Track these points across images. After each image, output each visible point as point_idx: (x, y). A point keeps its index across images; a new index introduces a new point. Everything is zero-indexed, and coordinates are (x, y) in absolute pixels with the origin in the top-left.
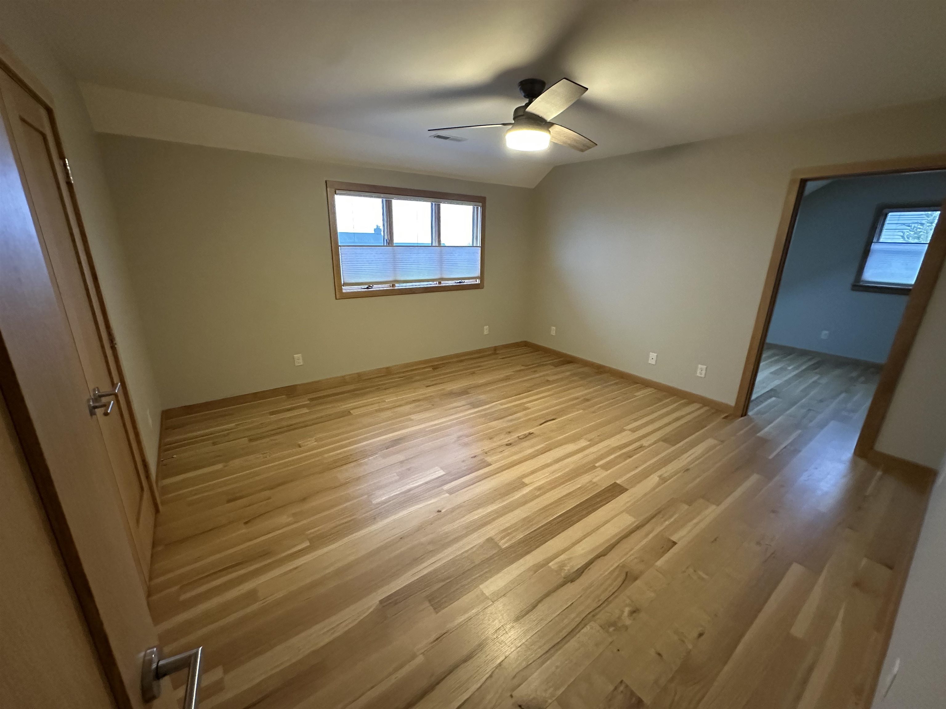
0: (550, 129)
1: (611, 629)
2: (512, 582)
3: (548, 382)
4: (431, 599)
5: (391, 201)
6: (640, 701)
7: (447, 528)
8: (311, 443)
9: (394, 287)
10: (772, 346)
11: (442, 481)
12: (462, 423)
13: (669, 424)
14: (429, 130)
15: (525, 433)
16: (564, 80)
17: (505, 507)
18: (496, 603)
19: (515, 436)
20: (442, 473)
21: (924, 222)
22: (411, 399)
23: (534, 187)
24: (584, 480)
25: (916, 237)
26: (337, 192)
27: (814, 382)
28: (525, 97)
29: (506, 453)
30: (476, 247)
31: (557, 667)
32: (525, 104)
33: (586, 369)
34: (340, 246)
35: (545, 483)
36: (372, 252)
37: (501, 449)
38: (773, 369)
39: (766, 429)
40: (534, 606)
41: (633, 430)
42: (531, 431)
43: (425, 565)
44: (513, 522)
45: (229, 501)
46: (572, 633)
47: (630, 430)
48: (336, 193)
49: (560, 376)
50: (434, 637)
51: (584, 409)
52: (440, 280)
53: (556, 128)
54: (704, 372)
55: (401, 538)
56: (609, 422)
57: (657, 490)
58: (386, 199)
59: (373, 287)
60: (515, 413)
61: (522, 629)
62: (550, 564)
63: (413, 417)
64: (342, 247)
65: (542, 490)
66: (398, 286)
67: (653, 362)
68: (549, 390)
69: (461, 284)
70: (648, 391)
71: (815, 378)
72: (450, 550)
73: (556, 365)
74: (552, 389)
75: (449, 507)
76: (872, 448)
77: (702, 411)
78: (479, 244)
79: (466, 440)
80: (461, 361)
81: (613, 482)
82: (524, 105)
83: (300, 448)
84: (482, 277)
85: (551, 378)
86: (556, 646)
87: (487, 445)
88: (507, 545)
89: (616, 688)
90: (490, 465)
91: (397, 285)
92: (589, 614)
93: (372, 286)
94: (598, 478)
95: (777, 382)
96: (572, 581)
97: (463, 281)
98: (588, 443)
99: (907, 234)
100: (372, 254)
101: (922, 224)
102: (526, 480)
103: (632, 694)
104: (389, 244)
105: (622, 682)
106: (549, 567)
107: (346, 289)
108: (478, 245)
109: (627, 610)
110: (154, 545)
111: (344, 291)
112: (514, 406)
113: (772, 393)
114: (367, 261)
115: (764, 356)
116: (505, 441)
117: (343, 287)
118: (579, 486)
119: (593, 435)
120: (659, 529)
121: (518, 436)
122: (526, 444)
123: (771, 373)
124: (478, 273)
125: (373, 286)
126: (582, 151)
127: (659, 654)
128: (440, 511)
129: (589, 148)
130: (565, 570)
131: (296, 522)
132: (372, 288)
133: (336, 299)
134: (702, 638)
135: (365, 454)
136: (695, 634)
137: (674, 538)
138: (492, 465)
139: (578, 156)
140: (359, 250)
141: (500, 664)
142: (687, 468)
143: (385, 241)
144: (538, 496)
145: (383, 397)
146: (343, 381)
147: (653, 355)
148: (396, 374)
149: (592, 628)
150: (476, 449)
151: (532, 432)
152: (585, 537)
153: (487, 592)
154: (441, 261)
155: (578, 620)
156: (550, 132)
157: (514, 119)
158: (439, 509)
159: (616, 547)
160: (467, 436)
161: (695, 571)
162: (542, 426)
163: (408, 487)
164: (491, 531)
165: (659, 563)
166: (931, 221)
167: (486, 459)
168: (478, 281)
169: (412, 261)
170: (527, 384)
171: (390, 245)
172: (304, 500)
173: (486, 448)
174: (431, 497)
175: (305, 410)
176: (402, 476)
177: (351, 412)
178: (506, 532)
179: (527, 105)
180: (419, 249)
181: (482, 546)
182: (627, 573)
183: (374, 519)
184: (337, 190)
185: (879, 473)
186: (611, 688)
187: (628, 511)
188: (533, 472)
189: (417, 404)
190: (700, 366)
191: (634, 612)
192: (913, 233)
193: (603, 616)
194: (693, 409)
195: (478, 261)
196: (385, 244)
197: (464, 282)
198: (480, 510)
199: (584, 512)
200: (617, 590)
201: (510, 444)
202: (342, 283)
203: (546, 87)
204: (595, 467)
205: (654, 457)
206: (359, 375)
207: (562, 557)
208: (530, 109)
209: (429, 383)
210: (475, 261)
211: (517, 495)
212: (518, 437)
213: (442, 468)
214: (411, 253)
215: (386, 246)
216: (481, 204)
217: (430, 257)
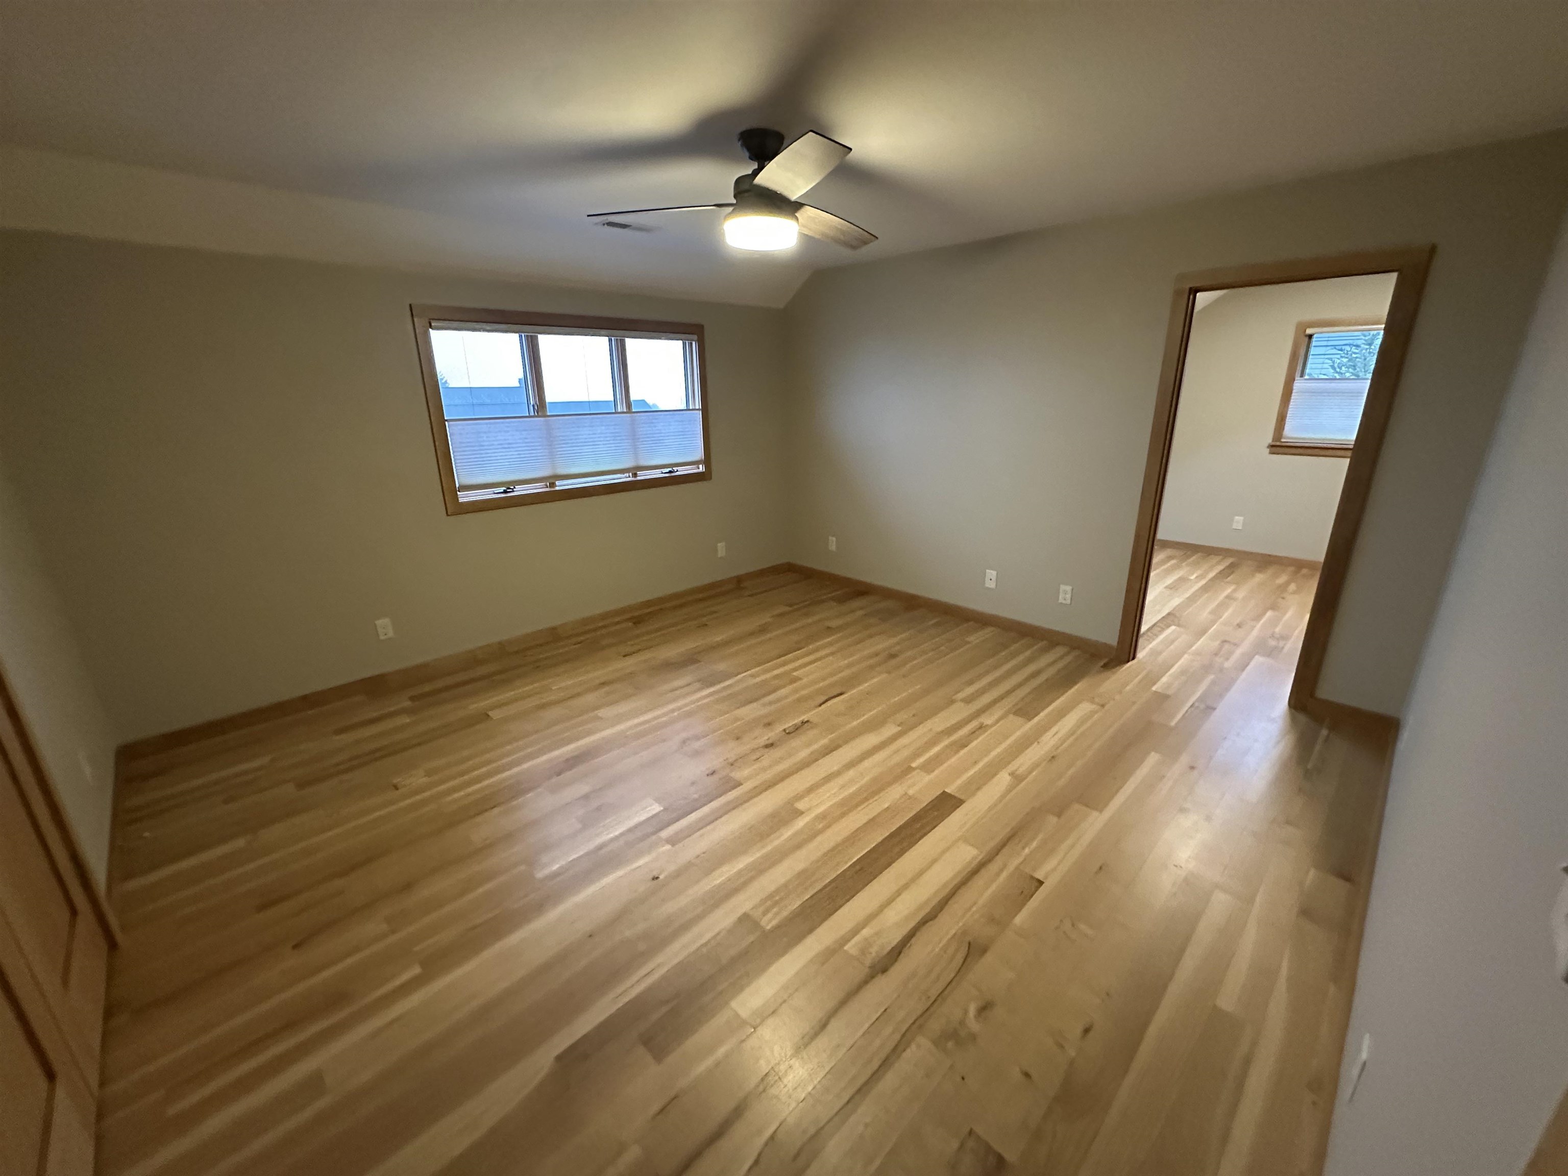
0: (797, 214)
1: (950, 1044)
2: (785, 987)
3: (830, 630)
4: (647, 1041)
5: (537, 337)
6: (1000, 1159)
7: (671, 907)
8: (418, 779)
9: (553, 487)
10: (1166, 544)
11: (658, 824)
12: (690, 714)
13: (1020, 685)
14: (588, 216)
15: (796, 721)
16: (811, 133)
17: (766, 857)
18: (760, 1031)
19: (779, 728)
20: (656, 808)
21: (1359, 342)
22: (597, 682)
23: (781, 306)
24: (894, 794)
25: (1351, 365)
26: (433, 324)
27: (1228, 597)
28: (751, 158)
29: (765, 762)
30: (692, 410)
31: (866, 1125)
32: (753, 171)
33: (889, 604)
34: (446, 420)
35: (831, 806)
36: (508, 429)
37: (758, 754)
38: (1169, 580)
39: (1164, 679)
40: (823, 1025)
41: (968, 700)
42: (805, 718)
43: (635, 978)
44: (782, 881)
45: (263, 907)
46: (886, 1063)
47: (963, 700)
48: (431, 326)
49: (848, 618)
50: (656, 1108)
51: (889, 672)
52: (634, 471)
53: (808, 213)
54: (1068, 596)
55: (590, 936)
56: (926, 692)
57: (1008, 797)
58: (526, 334)
59: (515, 490)
60: (774, 691)
61: (806, 1067)
62: (846, 948)
63: (601, 713)
64: (451, 423)
65: (827, 820)
66: (561, 485)
67: (992, 585)
68: (831, 644)
69: (673, 474)
70: (988, 632)
71: (1229, 591)
72: (676, 946)
73: (841, 600)
74: (837, 641)
75: (672, 868)
76: (1312, 695)
77: (1068, 659)
78: (698, 405)
79: (697, 745)
80: (681, 606)
81: (942, 791)
82: (750, 172)
83: (397, 792)
84: (707, 461)
85: (834, 623)
86: (862, 1091)
87: (733, 750)
88: (774, 923)
89: (962, 1146)
90: (740, 784)
91: (557, 483)
92: (914, 1023)
93: (512, 487)
94: (916, 788)
95: (1176, 601)
96: (884, 970)
97: (675, 469)
98: (900, 728)
99: (1338, 362)
100: (508, 432)
101: (1357, 346)
102: (800, 805)
103: (989, 1149)
104: (538, 413)
105: (971, 1132)
106: (846, 952)
107: (464, 497)
108: (697, 407)
109: (972, 1009)
110: (109, 1013)
111: (461, 500)
112: (776, 677)
113: (1170, 619)
114: (499, 445)
115: (1155, 560)
116: (763, 741)
117: (458, 493)
118: (886, 806)
119: (903, 716)
120: (1016, 862)
121: (783, 729)
122: (796, 742)
123: (1166, 587)
124: (699, 454)
125: (515, 488)
126: (854, 247)
127: (1027, 1075)
128: (657, 878)
129: (865, 243)
130: (871, 953)
131: (393, 932)
132: (513, 491)
133: (448, 515)
134: (1091, 1034)
135: (517, 790)
136: (1079, 1031)
137: (1039, 875)
138: (742, 785)
139: (847, 254)
140: (483, 426)
141: (772, 1137)
142: (1052, 755)
143: (531, 408)
144: (820, 832)
145: (545, 682)
146: (473, 660)
147: (991, 574)
148: (569, 637)
149: (919, 1046)
150: (715, 760)
151: (806, 720)
152: (898, 893)
153: (744, 1013)
154: (634, 437)
155: (897, 1037)
156: (797, 219)
157: (735, 197)
158: (655, 874)
159: (950, 902)
160: (697, 738)
161: (1073, 925)
162: (823, 706)
163: (599, 841)
164: (744, 902)
165: (1018, 920)
166: (1369, 342)
167: (733, 775)
168: (701, 468)
169: (583, 440)
170: (795, 638)
171: (540, 414)
172: (408, 887)
173: (732, 756)
174: (641, 854)
175: (406, 719)
176: (587, 823)
177: (490, 713)
178: (773, 900)
179: (756, 173)
180: (593, 418)
181: (730, 931)
182: (969, 943)
183: (539, 907)
184: (432, 321)
185: (1324, 732)
186: (955, 1145)
187: (965, 839)
188: (811, 790)
189: (606, 689)
190: (1063, 587)
191: (985, 1008)
192: (1347, 360)
193: (935, 1025)
194: (1058, 655)
195: (697, 434)
196: (532, 414)
197: (677, 471)
198: (725, 868)
199: (897, 850)
200: (954, 977)
201: (772, 745)
202: (457, 486)
203: (785, 143)
204: (910, 769)
205: (1001, 743)
206: (501, 645)
207: (866, 932)
208: (760, 180)
209: (629, 649)
210: (693, 434)
211: (787, 833)
212: (785, 730)
213: (658, 800)
214: (578, 427)
215: (536, 417)
216: (695, 337)
217: (614, 431)
